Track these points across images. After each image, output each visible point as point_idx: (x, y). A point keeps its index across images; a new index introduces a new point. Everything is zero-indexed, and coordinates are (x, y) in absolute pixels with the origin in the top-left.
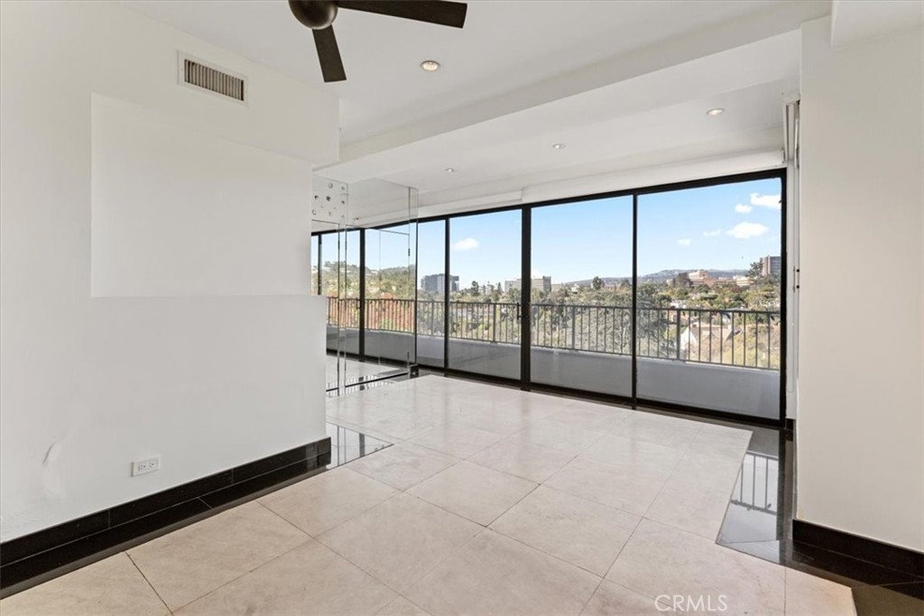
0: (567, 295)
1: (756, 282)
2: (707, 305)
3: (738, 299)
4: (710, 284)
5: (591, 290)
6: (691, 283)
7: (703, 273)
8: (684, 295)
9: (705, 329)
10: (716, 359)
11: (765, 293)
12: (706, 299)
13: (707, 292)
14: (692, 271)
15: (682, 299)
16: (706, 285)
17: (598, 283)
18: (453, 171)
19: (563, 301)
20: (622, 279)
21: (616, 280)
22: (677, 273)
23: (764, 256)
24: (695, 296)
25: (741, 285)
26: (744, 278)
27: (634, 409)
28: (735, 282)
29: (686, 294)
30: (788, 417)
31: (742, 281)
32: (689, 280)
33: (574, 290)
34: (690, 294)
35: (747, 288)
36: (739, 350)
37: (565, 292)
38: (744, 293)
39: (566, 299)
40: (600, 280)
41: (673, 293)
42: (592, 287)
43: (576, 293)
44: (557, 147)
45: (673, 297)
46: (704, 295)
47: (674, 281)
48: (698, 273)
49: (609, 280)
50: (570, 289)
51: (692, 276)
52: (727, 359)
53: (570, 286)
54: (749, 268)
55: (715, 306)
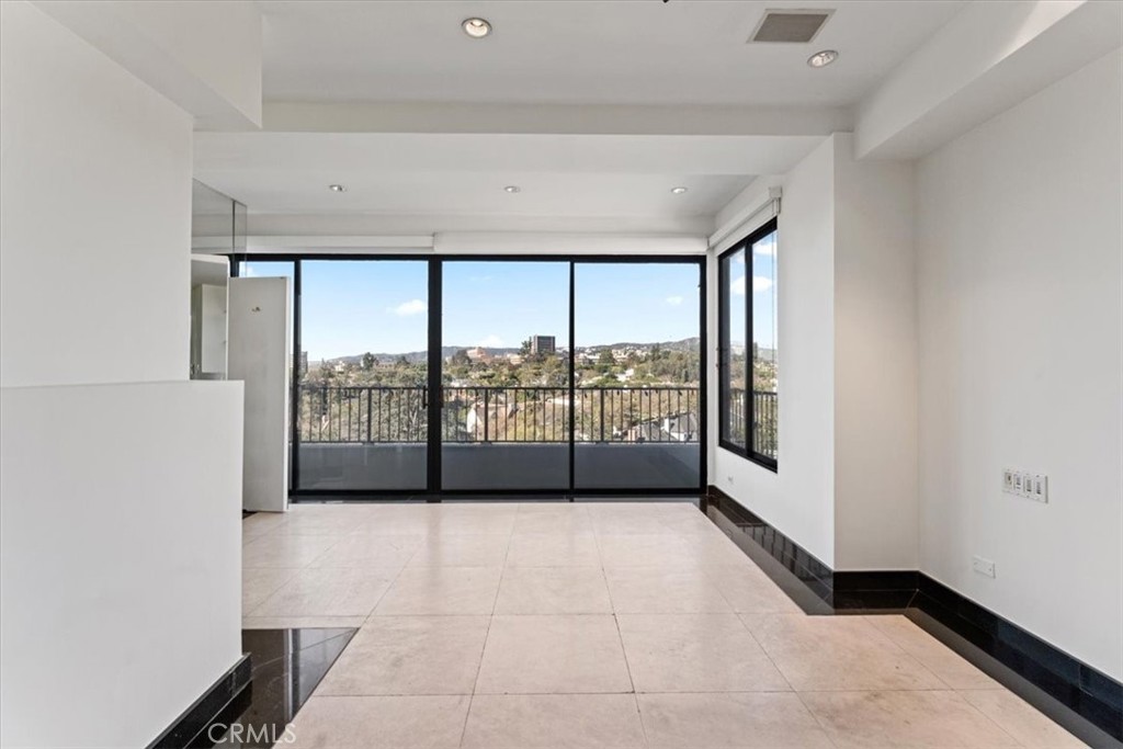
0: (331, 376)
1: (526, 360)
2: (485, 383)
3: (513, 377)
4: (487, 362)
5: (361, 369)
6: (470, 361)
7: (481, 350)
8: (464, 374)
9: (492, 408)
10: (502, 438)
11: (535, 371)
12: (485, 377)
13: (485, 370)
14: (471, 348)
15: (463, 378)
16: (484, 363)
17: (370, 360)
18: (340, 189)
19: (327, 383)
20: (397, 356)
21: (390, 357)
22: (456, 351)
23: (532, 335)
24: (475, 375)
25: (514, 363)
26: (517, 357)
27: (572, 501)
28: (509, 360)
29: (466, 372)
30: (709, 483)
31: (515, 359)
32: (468, 358)
33: (338, 368)
34: (470, 373)
35: (520, 366)
36: (521, 428)
37: (327, 370)
38: (518, 371)
39: (331, 380)
40: (372, 356)
41: (453, 372)
42: (362, 365)
43: (342, 373)
44: (510, 190)
45: (454, 376)
46: (482, 373)
47: (453, 358)
48: (476, 351)
49: (383, 356)
50: (333, 367)
51: (470, 354)
52: (510, 437)
53: (332, 365)
54: (520, 346)
55: (494, 385)
